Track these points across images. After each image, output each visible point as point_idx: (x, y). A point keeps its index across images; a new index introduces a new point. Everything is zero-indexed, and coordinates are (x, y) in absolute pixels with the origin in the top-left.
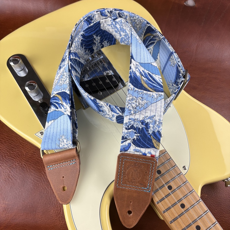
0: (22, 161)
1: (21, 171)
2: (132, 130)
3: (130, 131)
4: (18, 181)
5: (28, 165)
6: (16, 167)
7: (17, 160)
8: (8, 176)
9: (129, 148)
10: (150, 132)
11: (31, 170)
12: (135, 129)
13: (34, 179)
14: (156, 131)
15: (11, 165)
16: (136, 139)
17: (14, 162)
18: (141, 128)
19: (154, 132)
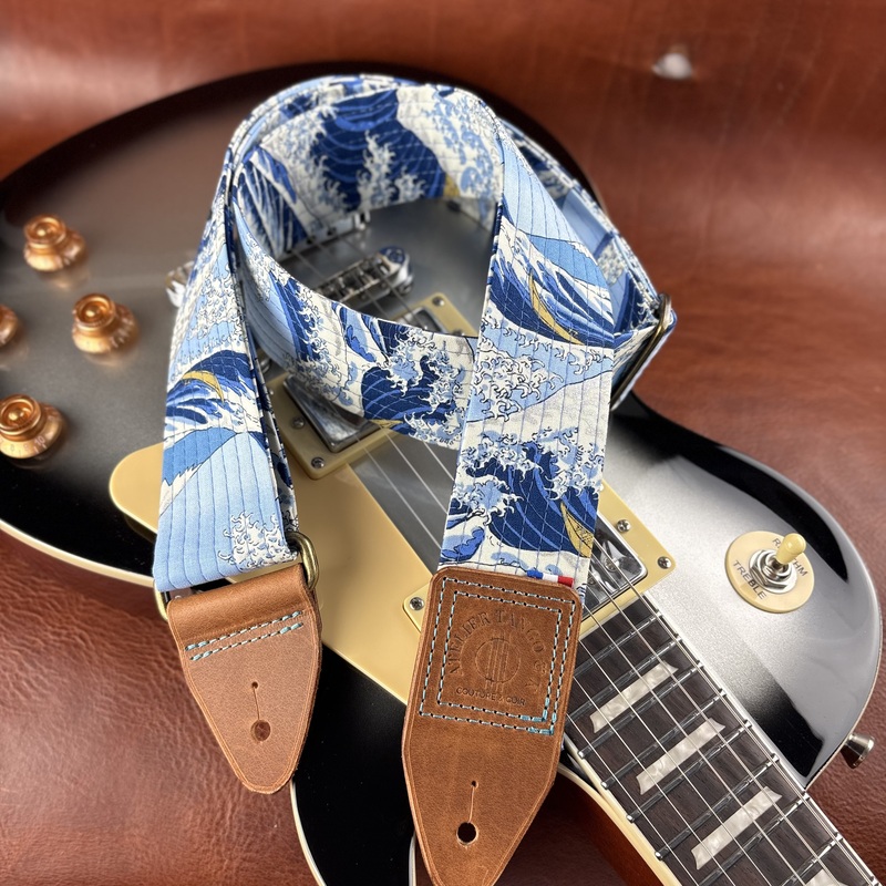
0: (73, 623)
1: (66, 663)
2: (490, 477)
3: (482, 480)
4: (54, 699)
5: (96, 637)
6: (45, 648)
7: (50, 620)
8: (14, 684)
9: (477, 546)
10: (559, 490)
11: (106, 656)
12: (502, 475)
13: (116, 689)
14: (580, 487)
15: (27, 640)
16: (504, 511)
17: (37, 627)
18: (524, 470)
19: (571, 492)
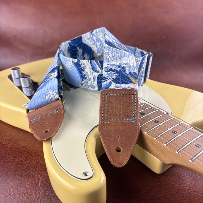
3: (109, 73)
9: (110, 85)
16: (115, 78)
18: (118, 70)
19: (130, 73)
